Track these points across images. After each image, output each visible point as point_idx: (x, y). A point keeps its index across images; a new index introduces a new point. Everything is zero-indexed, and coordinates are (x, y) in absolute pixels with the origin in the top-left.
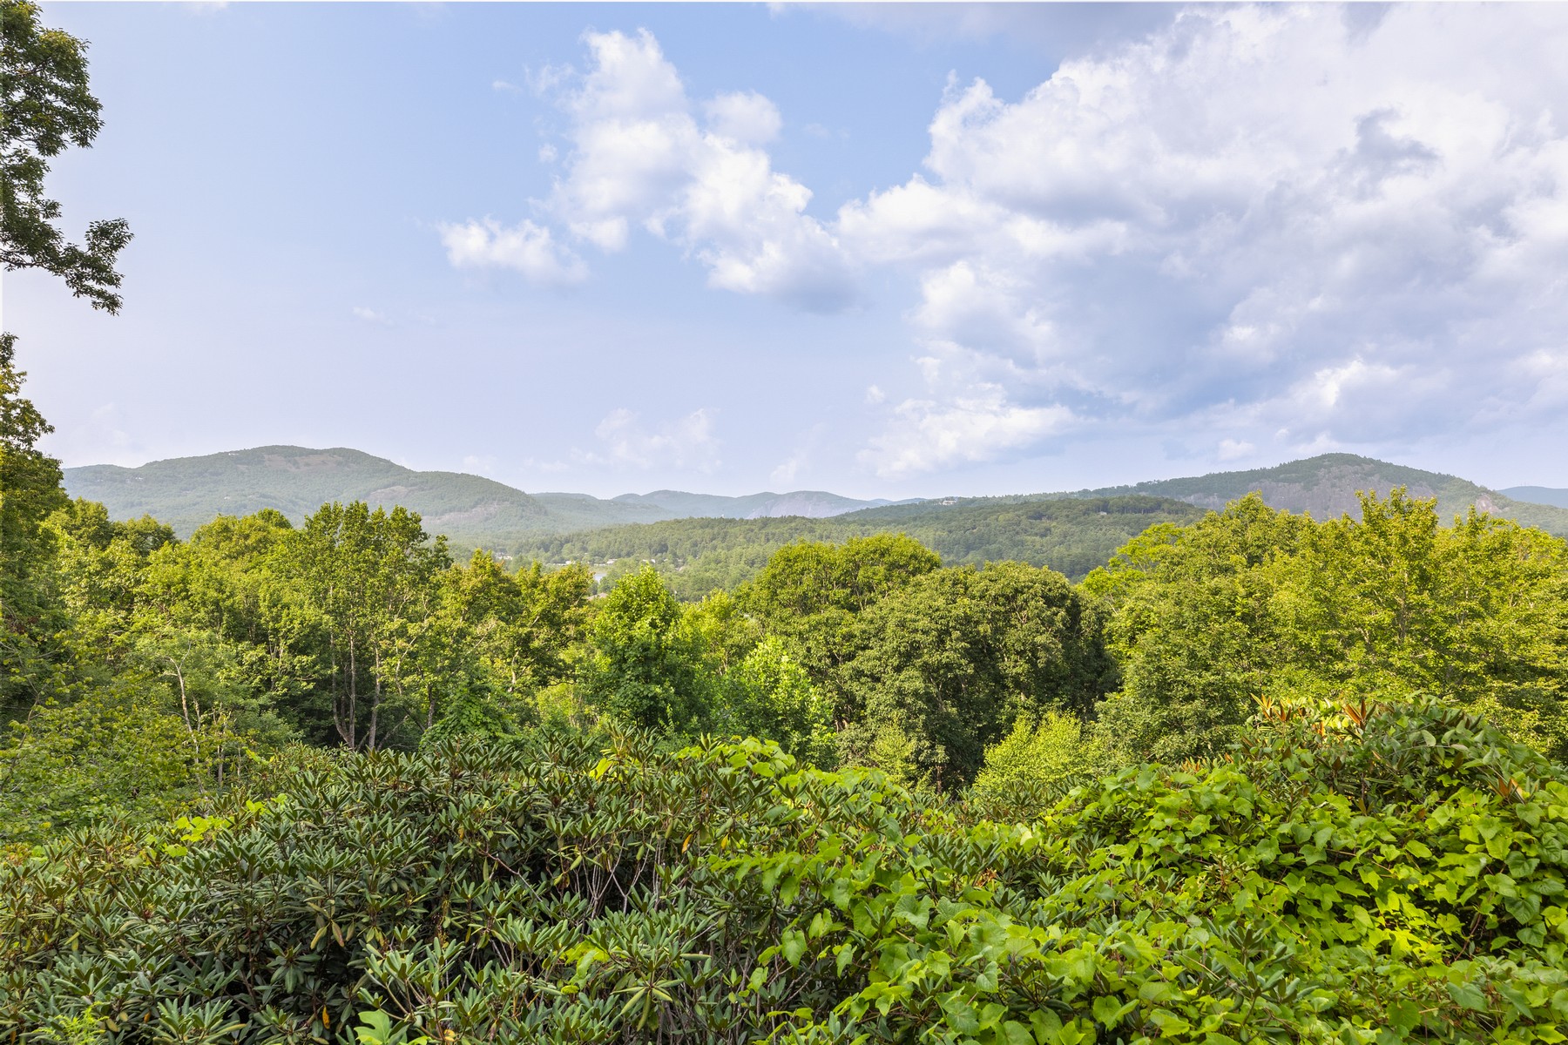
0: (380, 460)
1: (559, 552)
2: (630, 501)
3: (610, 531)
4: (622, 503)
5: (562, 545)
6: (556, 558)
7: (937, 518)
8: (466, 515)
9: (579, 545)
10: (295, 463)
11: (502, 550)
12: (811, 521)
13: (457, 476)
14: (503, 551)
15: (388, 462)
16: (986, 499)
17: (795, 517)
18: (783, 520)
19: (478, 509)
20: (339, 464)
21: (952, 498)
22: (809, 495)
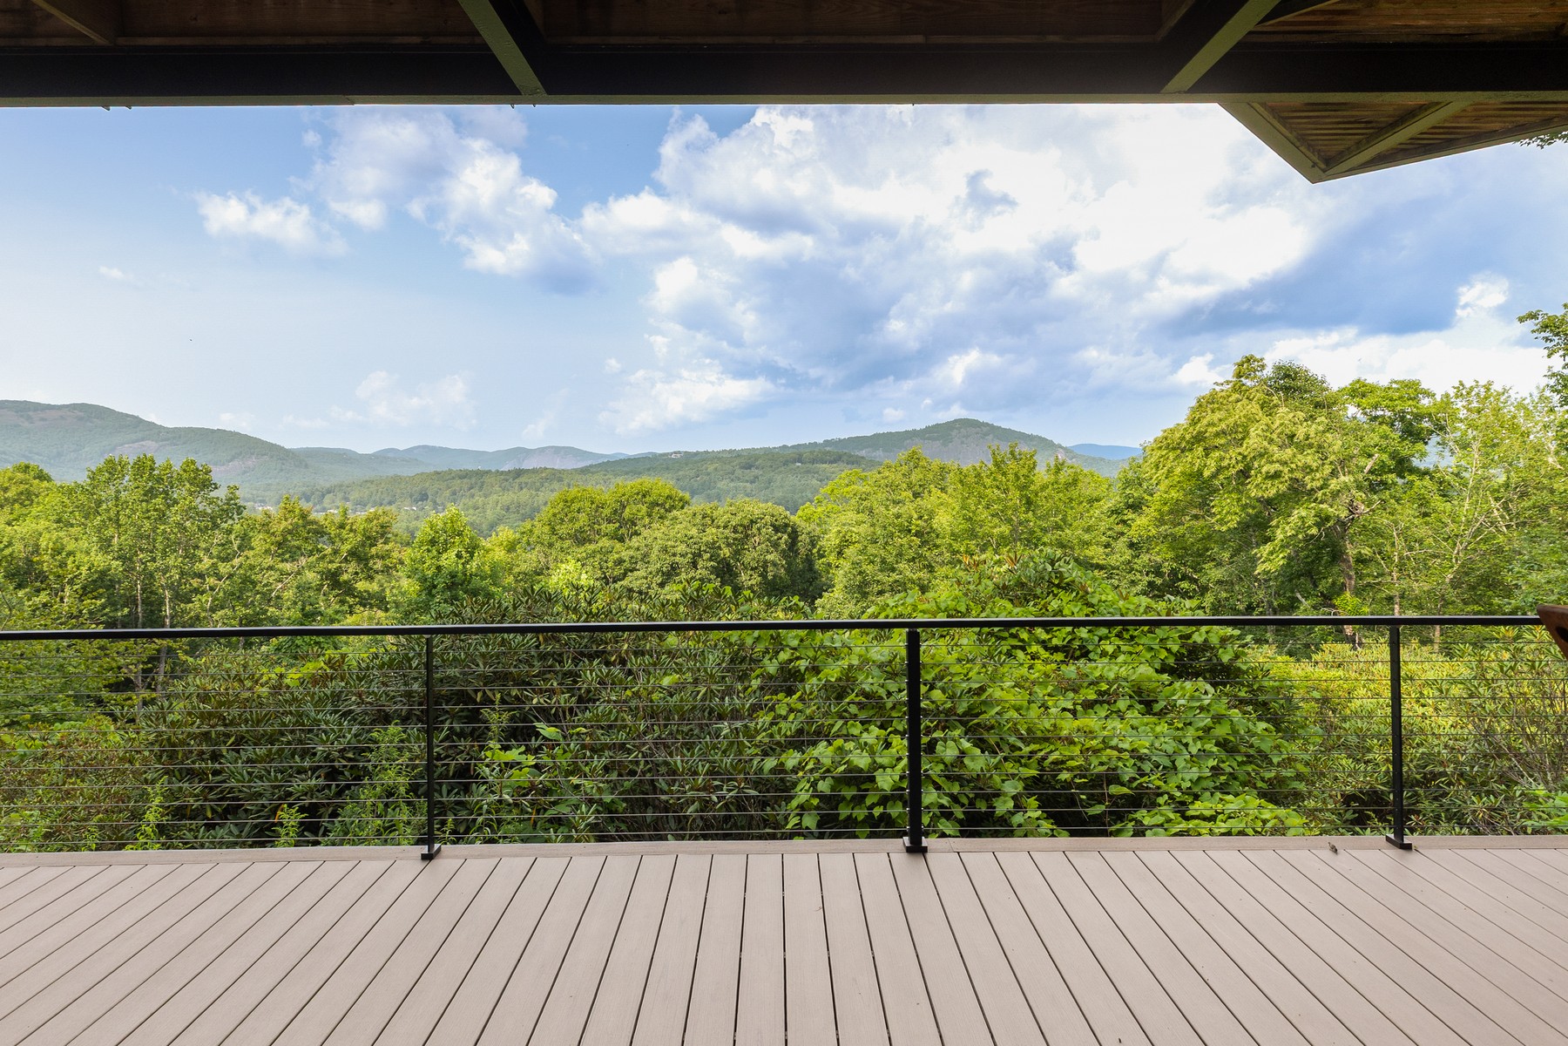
0: (127, 415)
1: (320, 502)
2: (390, 455)
3: (372, 482)
4: (382, 457)
5: (323, 496)
6: (318, 507)
7: (667, 469)
8: (222, 468)
9: (340, 495)
10: (29, 418)
11: (261, 501)
12: (560, 472)
13: (213, 431)
14: (263, 502)
15: (137, 417)
16: (707, 452)
17: (546, 469)
18: (534, 471)
19: (236, 463)
20: (81, 419)
21: (679, 452)
22: (557, 450)
